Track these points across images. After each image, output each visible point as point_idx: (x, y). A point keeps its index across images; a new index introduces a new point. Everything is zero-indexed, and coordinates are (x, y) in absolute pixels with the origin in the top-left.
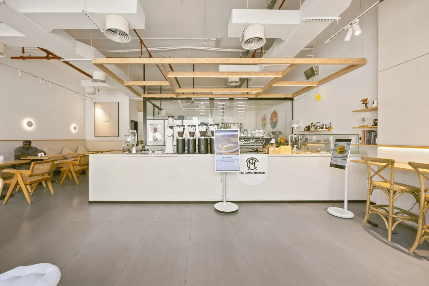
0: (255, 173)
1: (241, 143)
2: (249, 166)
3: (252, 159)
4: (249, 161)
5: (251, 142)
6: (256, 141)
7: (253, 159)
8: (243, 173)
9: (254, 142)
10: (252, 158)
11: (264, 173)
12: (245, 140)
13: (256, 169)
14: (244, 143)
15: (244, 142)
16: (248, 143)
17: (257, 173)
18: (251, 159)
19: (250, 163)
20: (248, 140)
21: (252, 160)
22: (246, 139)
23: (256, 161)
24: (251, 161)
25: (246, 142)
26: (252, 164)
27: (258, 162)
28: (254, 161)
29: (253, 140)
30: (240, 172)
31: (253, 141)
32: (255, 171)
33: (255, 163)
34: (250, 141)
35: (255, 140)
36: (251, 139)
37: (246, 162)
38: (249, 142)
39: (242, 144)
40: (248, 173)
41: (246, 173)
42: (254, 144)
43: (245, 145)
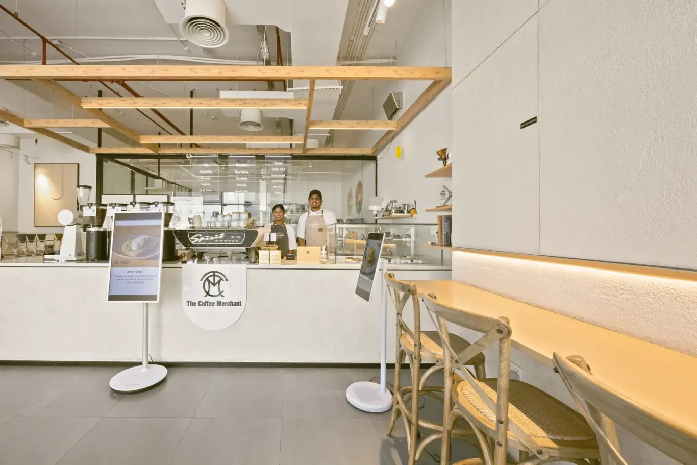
0: (219, 303)
1: (197, 240)
2: (207, 290)
3: (214, 274)
4: (207, 279)
5: (216, 239)
6: (227, 237)
7: (216, 274)
8: (193, 304)
9: (222, 239)
10: (214, 272)
11: (238, 304)
12: (203, 235)
13: (222, 296)
14: (203, 241)
15: (202, 239)
16: (210, 241)
17: (224, 304)
18: (212, 274)
19: (209, 282)
20: (210, 235)
21: (214, 275)
22: (205, 231)
23: (221, 279)
24: (211, 279)
25: (207, 239)
26: (214, 285)
27: (227, 280)
28: (217, 279)
29: (219, 235)
30: (188, 302)
31: (221, 237)
32: (219, 298)
33: (219, 282)
34: (214, 235)
35: (223, 233)
36: (214, 231)
37: (201, 280)
38: (212, 238)
39: (197, 242)
40: (206, 304)
41: (200, 303)
42: (224, 242)
43: (206, 246)
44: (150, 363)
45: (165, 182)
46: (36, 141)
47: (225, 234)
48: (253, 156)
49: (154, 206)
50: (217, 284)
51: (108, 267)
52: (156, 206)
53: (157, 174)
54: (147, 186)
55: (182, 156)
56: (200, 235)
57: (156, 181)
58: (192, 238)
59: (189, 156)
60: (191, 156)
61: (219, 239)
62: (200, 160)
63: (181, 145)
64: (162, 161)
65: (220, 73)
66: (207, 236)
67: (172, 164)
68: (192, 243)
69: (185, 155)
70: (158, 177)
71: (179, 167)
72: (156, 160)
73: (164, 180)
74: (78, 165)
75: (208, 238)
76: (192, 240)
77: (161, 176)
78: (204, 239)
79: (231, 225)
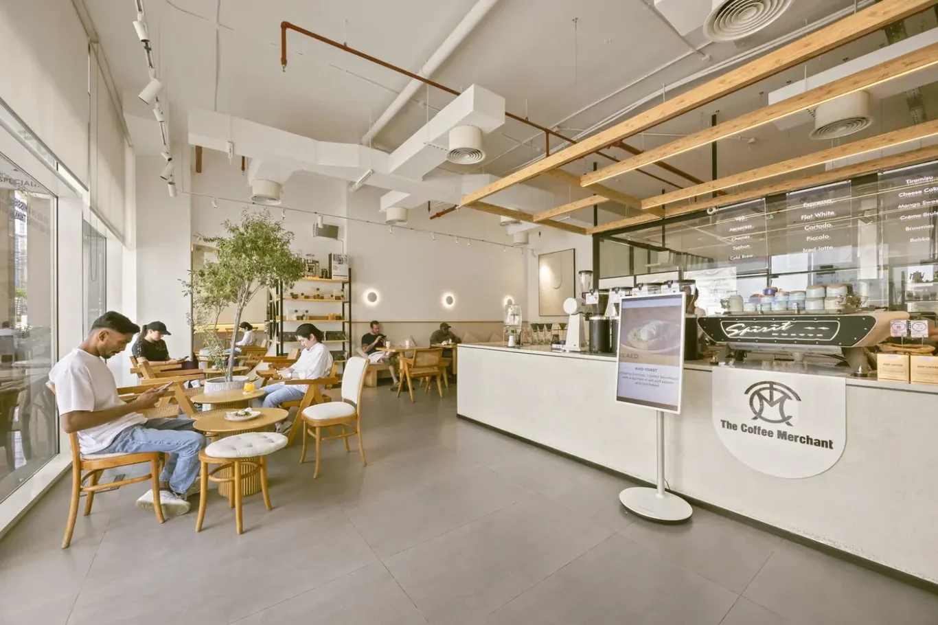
0: (782, 435)
1: (736, 331)
2: (757, 410)
3: (772, 386)
4: (757, 393)
5: (773, 331)
6: (797, 328)
7: (774, 386)
8: (734, 427)
9: (788, 331)
10: (772, 383)
11: (828, 444)
12: (747, 325)
13: (789, 424)
14: (747, 334)
15: (747, 330)
16: (761, 334)
17: (793, 438)
18: (768, 385)
19: (761, 398)
20: (762, 325)
21: (771, 389)
22: (752, 319)
23: (786, 396)
24: (766, 394)
25: (755, 331)
26: (771, 403)
27: (799, 399)
28: (777, 396)
29: (781, 324)
30: (723, 422)
31: (784, 328)
32: (783, 427)
33: (782, 401)
34: (769, 326)
35: (789, 322)
36: (771, 319)
37: (747, 392)
38: (765, 329)
39: (738, 335)
40: (753, 430)
41: (744, 428)
42: (789, 336)
43: (753, 341)
44: (666, 490)
45: (672, 254)
46: (540, 234)
47: (792, 323)
48: (845, 182)
49: (666, 286)
50: (777, 402)
51: (616, 362)
52: (670, 286)
53: (661, 245)
54: (649, 263)
55: (702, 213)
56: (743, 325)
57: (661, 253)
58: (727, 329)
59: (711, 210)
60: (715, 210)
61: (781, 331)
62: (727, 213)
63: (696, 199)
64: (667, 226)
65: (778, 61)
66: (756, 327)
67: (685, 227)
68: (729, 336)
69: (705, 211)
70: (663, 249)
71: (695, 231)
72: (661, 227)
73: (671, 251)
74: (574, 249)
75: (758, 329)
76: (728, 333)
77: (666, 247)
78: (749, 331)
79: (804, 308)
